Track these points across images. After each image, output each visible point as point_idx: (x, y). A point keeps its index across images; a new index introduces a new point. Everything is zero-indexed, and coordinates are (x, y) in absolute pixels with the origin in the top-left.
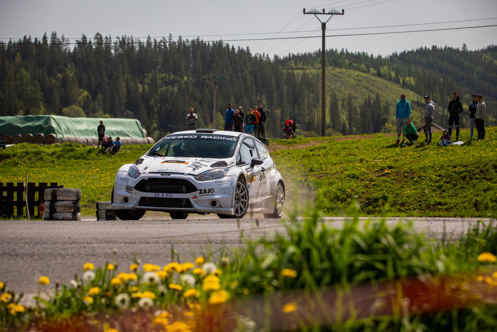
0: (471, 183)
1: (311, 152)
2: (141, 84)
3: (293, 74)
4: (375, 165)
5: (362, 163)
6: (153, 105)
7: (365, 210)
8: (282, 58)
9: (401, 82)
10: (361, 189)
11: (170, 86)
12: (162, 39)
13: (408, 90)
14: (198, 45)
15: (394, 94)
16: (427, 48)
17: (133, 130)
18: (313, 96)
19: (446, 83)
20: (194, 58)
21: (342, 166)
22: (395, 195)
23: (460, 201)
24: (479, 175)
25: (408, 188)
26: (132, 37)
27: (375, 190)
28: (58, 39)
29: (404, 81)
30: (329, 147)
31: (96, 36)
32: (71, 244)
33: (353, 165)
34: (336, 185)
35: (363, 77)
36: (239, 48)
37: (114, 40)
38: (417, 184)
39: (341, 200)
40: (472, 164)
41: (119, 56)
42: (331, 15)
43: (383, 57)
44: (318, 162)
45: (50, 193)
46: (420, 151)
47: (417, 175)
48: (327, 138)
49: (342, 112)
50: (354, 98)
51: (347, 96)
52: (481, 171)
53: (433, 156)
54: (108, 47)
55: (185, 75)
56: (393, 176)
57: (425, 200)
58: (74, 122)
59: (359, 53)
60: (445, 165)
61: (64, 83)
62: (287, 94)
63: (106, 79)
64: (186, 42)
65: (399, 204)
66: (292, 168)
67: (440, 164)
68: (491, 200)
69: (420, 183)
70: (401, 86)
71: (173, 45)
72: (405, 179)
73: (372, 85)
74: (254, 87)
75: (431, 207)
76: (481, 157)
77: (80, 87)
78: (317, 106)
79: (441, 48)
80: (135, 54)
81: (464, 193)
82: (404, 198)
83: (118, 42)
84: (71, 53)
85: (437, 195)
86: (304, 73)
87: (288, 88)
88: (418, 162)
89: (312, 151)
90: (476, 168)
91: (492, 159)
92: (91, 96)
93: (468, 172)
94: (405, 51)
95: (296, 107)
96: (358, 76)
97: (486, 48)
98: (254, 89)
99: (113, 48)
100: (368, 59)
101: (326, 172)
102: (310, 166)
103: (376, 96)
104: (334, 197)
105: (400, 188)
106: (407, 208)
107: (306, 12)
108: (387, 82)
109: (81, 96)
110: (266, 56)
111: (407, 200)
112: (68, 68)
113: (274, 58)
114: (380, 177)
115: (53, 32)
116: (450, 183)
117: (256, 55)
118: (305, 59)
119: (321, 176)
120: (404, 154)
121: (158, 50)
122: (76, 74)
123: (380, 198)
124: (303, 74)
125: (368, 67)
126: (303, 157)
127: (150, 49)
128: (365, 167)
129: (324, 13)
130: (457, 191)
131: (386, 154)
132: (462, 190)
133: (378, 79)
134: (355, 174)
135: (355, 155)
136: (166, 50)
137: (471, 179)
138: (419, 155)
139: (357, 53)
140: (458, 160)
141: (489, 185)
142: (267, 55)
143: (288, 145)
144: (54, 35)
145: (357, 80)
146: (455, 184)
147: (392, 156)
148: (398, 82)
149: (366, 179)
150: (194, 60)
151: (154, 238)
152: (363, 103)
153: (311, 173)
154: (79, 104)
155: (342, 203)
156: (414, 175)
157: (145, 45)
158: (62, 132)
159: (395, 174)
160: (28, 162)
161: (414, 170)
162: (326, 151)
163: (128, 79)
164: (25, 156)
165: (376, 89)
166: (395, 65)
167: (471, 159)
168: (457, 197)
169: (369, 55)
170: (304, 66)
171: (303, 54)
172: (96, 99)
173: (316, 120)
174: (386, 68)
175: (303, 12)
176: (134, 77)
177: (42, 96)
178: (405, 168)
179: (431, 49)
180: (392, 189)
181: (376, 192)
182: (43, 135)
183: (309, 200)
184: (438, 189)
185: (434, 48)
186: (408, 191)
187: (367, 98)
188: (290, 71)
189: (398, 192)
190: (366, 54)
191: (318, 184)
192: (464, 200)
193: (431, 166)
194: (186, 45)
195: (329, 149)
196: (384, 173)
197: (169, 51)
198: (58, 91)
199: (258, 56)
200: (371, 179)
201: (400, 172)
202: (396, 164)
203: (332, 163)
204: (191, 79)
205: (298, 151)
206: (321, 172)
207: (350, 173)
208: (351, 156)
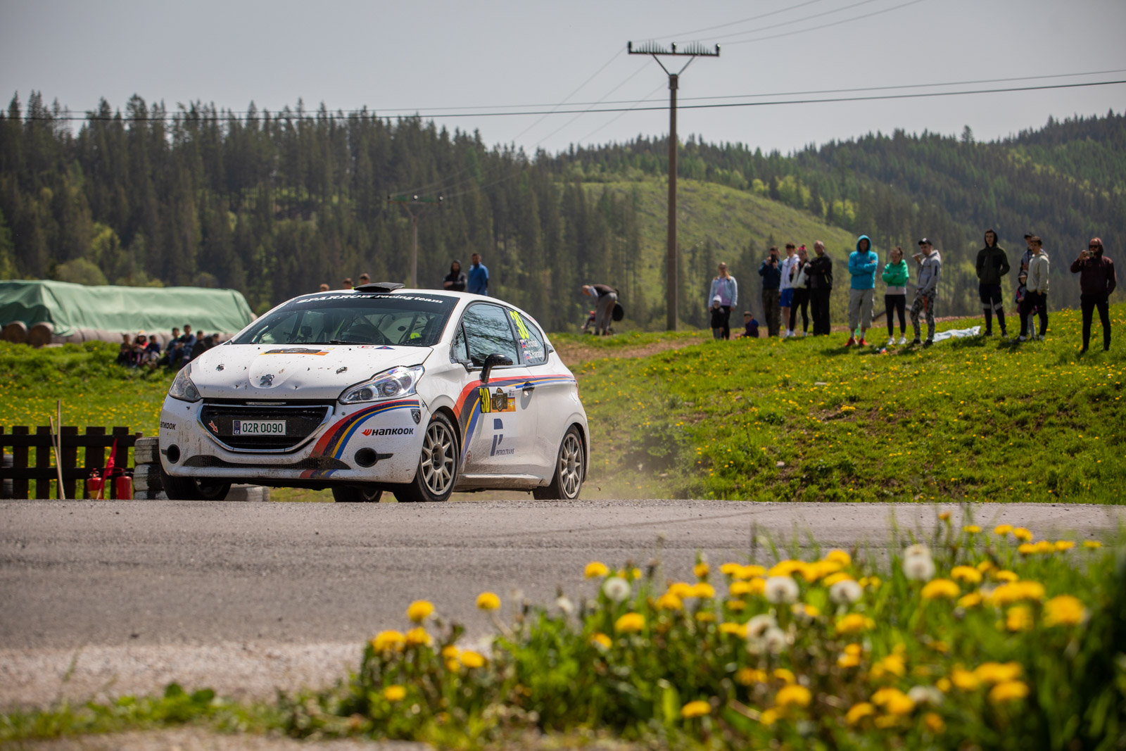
0: (1040, 434)
1: (666, 364)
2: (234, 210)
3: (580, 192)
4: (818, 393)
5: (788, 388)
6: (261, 261)
7: (800, 494)
8: (554, 155)
9: (825, 211)
10: (789, 447)
11: (299, 217)
12: (281, 109)
13: (839, 230)
14: (363, 125)
15: (808, 237)
17: (227, 315)
18: (625, 241)
19: (926, 214)
20: (356, 153)
21: (743, 395)
22: (869, 462)
23: (1015, 474)
24: (1058, 416)
25: (897, 447)
26: (212, 104)
27: (822, 449)
28: (45, 110)
29: (830, 209)
30: (706, 355)
31: (130, 102)
33: (766, 393)
34: (732, 439)
35: (738, 198)
36: (457, 131)
37: (171, 110)
38: (916, 436)
39: (746, 473)
40: (1039, 393)
41: (184, 150)
42: (690, 57)
43: (784, 154)
44: (685, 385)
46: (917, 362)
47: (915, 416)
48: (694, 334)
50: (717, 246)
51: (702, 243)
52: (1061, 408)
53: (948, 375)
54: (159, 128)
55: (334, 193)
56: (861, 419)
57: (937, 473)
58: (95, 296)
59: (728, 145)
60: (979, 395)
61: (58, 208)
62: (567, 237)
63: (153, 201)
64: (338, 118)
65: (879, 481)
66: (628, 400)
67: (966, 392)
68: (1086, 472)
69: (924, 433)
70: (825, 221)
71: (306, 123)
72: (889, 426)
73: (759, 217)
74: (491, 220)
75: (953, 489)
76: (1059, 377)
77: (95, 218)
78: (634, 264)
79: (915, 134)
80: (221, 143)
81: (1024, 457)
82: (890, 468)
83: (182, 116)
84: (75, 140)
85: (962, 461)
86: (605, 190)
87: (568, 223)
88: (915, 388)
89: (667, 361)
90: (1048, 401)
91: (1083, 381)
92: (121, 237)
93: (1030, 409)
94: (832, 144)
95: (586, 267)
96: (726, 197)
97: (1017, 136)
98: (492, 225)
99: (171, 130)
100: (749, 160)
101: (706, 409)
102: (671, 396)
103: (767, 243)
104: (729, 464)
105: (880, 445)
106: (896, 489)
107: (633, 49)
108: (793, 210)
109: (97, 240)
110: (517, 150)
111: (895, 471)
112: (66, 173)
113: (537, 154)
114: (831, 421)
115: (33, 92)
116: (992, 434)
117: (495, 148)
118: (607, 158)
119: (696, 419)
120: (882, 369)
121: (272, 135)
122: (85, 188)
123: (835, 466)
124: (602, 192)
125: (749, 176)
126: (650, 375)
127: (254, 133)
128: (796, 398)
129: (674, 53)
130: (1009, 452)
131: (840, 370)
132: (1019, 451)
133: (773, 204)
134: (774, 415)
135: (767, 372)
136: (292, 135)
137: (1039, 425)
138: (917, 372)
139: (725, 145)
140: (1006, 383)
141: (1081, 439)
142: (521, 149)
143: (608, 348)
144: (35, 100)
145: (723, 205)
146: (1003, 436)
147: (854, 375)
148: (815, 210)
149: (799, 426)
150: (354, 158)
152: (737, 258)
153: (674, 412)
154: (92, 256)
155: (749, 478)
156: (910, 417)
157: (244, 124)
158: (67, 319)
159: (865, 413)
160: (12, 385)
161: (908, 406)
162: (702, 363)
163: (203, 200)
164: (6, 371)
165: (768, 226)
166: (811, 173)
167: (1038, 382)
168: (1009, 466)
169: (753, 151)
170: (605, 174)
171: (603, 146)
172: (131, 246)
174: (790, 179)
175: (626, 50)
176: (218, 196)
177: (7, 238)
178: (888, 400)
179: (891, 138)
180: (862, 448)
181: (825, 454)
182: (23, 325)
183: (672, 472)
184: (966, 449)
185: (899, 134)
186: (897, 453)
187: (746, 247)
188: (573, 184)
189: (875, 453)
190: (744, 147)
191: (691, 436)
192: (1025, 472)
193: (946, 397)
194: (338, 125)
195: (708, 358)
196: (839, 412)
197: (298, 138)
198: (44, 226)
199: (501, 151)
200: (812, 426)
201: (877, 410)
202: (865, 392)
203: (718, 388)
204: (347, 201)
205: (636, 362)
206: (697, 408)
207: (763, 411)
208: (760, 374)
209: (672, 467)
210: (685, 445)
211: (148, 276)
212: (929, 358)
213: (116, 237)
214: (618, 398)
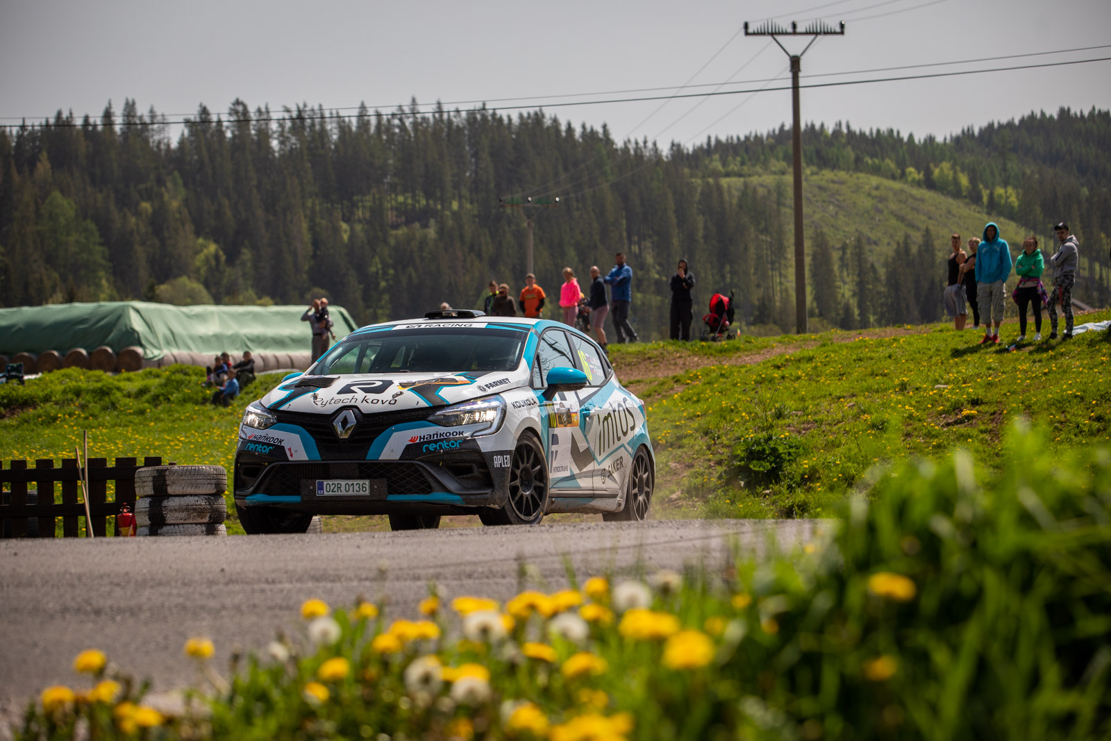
1: (776, 371)
2: (347, 220)
3: (719, 188)
4: (937, 397)
5: (905, 392)
6: (377, 273)
8: (690, 149)
9: (985, 199)
10: (904, 457)
11: (417, 225)
13: (1002, 219)
14: (484, 124)
15: (968, 228)
16: (1048, 115)
18: (769, 239)
19: (1096, 199)
20: (475, 155)
21: (856, 402)
26: (321, 109)
28: (141, 118)
29: (991, 196)
30: (820, 358)
31: (232, 106)
32: (227, 584)
33: (882, 399)
34: (842, 449)
35: (891, 189)
36: (584, 127)
41: (290, 156)
42: (812, 37)
43: (939, 139)
44: (795, 393)
45: (151, 479)
46: (1048, 360)
48: (813, 337)
49: (841, 277)
50: (869, 241)
51: (853, 239)
53: (1081, 372)
54: (264, 135)
55: (454, 198)
56: (983, 423)
58: (189, 316)
59: (878, 131)
61: (158, 222)
62: (705, 237)
63: (260, 213)
64: (454, 116)
66: (732, 411)
67: (1098, 390)
70: (985, 210)
71: (421, 124)
73: (913, 209)
74: (624, 222)
77: (198, 234)
78: (780, 264)
79: (1081, 112)
80: (330, 148)
83: (288, 121)
84: (174, 151)
86: (746, 185)
87: (706, 222)
88: (1044, 387)
89: (779, 368)
92: (225, 253)
94: (991, 126)
95: (728, 268)
96: (877, 188)
98: (624, 226)
99: (275, 136)
100: (901, 147)
101: (816, 418)
102: (777, 405)
103: (923, 236)
104: (839, 478)
107: (750, 31)
108: (950, 200)
109: (202, 256)
110: (650, 145)
112: (166, 187)
113: (672, 149)
114: (951, 427)
115: (127, 100)
117: (625, 143)
118: (747, 151)
119: (805, 429)
120: (1009, 369)
121: (384, 137)
122: (186, 201)
124: (742, 188)
125: (902, 165)
126: (758, 383)
127: (365, 137)
128: (913, 403)
129: (795, 33)
131: (963, 371)
133: (929, 195)
134: (888, 422)
135: (885, 375)
136: (407, 138)
138: (1046, 370)
139: (874, 132)
142: (655, 144)
143: (720, 355)
144: (130, 108)
145: (874, 197)
147: (978, 375)
148: (975, 198)
150: (473, 160)
151: (429, 567)
152: (891, 253)
153: (781, 422)
154: (196, 274)
158: (158, 342)
159: (987, 417)
160: (79, 416)
161: (1034, 408)
162: (815, 368)
163: (313, 211)
164: (72, 400)
165: (924, 218)
166: (969, 159)
169: (905, 136)
170: (745, 168)
171: (742, 138)
172: (237, 262)
173: (777, 298)
174: (946, 165)
175: (743, 31)
176: (329, 205)
177: (104, 257)
178: (1013, 402)
179: (1056, 117)
182: (110, 350)
183: (776, 488)
185: (1064, 113)
187: (901, 241)
188: (711, 180)
190: (895, 134)
191: (798, 448)
193: (1076, 396)
194: (455, 124)
195: (821, 362)
196: (959, 417)
197: (412, 139)
198: (143, 243)
199: (632, 147)
200: (929, 432)
201: (1001, 414)
202: (989, 394)
203: (830, 395)
204: (468, 206)
205: (745, 369)
206: (805, 418)
207: (876, 417)
208: (877, 378)
209: (776, 483)
210: (791, 458)
211: (257, 294)
212: (1062, 354)
213: (221, 253)
214: (721, 409)
